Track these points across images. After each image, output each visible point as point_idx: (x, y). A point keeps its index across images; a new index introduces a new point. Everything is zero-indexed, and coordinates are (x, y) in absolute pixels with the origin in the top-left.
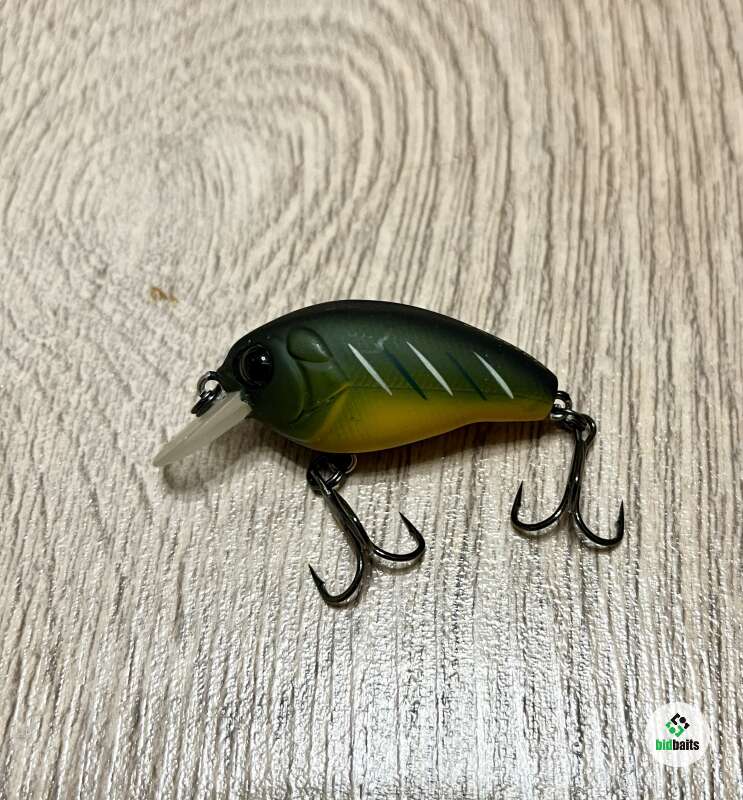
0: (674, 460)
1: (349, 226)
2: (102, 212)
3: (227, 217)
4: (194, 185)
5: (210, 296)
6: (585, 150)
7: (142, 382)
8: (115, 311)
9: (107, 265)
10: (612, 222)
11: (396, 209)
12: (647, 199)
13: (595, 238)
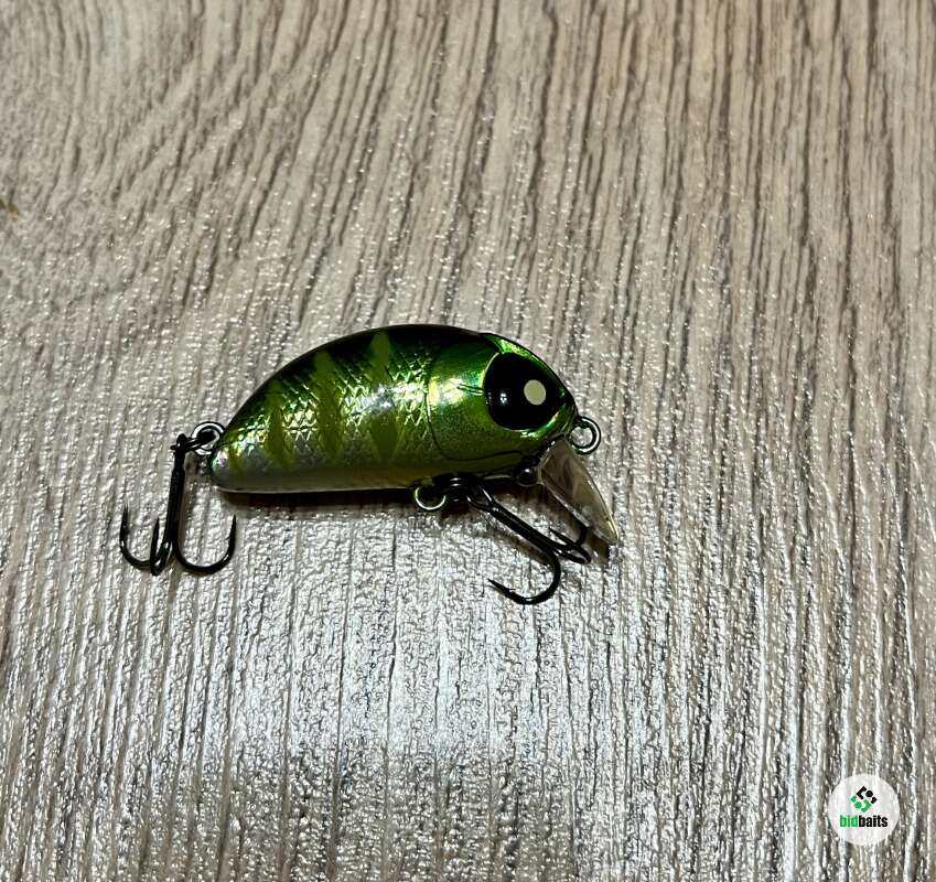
1: (263, 112)
3: (92, 91)
5: (63, 208)
6: (603, 15)
11: (330, 91)
12: (682, 98)
13: (604, 152)
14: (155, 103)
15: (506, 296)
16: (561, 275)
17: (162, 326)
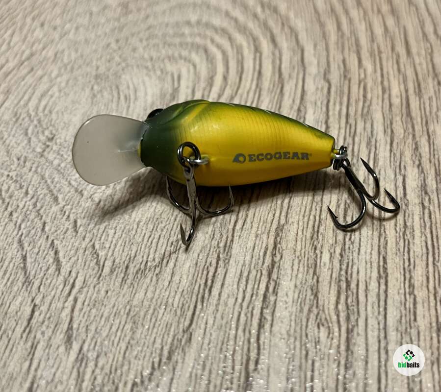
0: (409, 242)
2: (56, 110)
4: (113, 96)
7: (66, 195)
8: (55, 158)
9: (54, 136)
10: (366, 115)
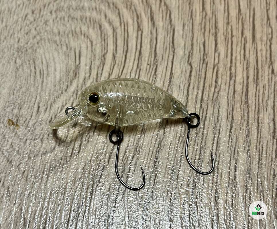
3: (44, 88)
5: (33, 125)
6: (207, 64)
10: (216, 100)
12: (233, 90)
13: (207, 108)
14: (64, 92)
15: (176, 155)
16: (194, 148)
17: (64, 164)
